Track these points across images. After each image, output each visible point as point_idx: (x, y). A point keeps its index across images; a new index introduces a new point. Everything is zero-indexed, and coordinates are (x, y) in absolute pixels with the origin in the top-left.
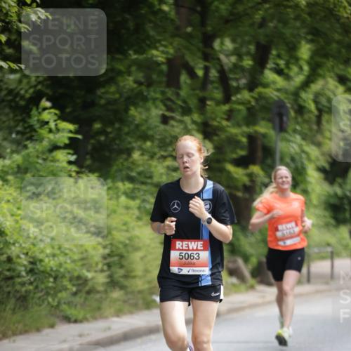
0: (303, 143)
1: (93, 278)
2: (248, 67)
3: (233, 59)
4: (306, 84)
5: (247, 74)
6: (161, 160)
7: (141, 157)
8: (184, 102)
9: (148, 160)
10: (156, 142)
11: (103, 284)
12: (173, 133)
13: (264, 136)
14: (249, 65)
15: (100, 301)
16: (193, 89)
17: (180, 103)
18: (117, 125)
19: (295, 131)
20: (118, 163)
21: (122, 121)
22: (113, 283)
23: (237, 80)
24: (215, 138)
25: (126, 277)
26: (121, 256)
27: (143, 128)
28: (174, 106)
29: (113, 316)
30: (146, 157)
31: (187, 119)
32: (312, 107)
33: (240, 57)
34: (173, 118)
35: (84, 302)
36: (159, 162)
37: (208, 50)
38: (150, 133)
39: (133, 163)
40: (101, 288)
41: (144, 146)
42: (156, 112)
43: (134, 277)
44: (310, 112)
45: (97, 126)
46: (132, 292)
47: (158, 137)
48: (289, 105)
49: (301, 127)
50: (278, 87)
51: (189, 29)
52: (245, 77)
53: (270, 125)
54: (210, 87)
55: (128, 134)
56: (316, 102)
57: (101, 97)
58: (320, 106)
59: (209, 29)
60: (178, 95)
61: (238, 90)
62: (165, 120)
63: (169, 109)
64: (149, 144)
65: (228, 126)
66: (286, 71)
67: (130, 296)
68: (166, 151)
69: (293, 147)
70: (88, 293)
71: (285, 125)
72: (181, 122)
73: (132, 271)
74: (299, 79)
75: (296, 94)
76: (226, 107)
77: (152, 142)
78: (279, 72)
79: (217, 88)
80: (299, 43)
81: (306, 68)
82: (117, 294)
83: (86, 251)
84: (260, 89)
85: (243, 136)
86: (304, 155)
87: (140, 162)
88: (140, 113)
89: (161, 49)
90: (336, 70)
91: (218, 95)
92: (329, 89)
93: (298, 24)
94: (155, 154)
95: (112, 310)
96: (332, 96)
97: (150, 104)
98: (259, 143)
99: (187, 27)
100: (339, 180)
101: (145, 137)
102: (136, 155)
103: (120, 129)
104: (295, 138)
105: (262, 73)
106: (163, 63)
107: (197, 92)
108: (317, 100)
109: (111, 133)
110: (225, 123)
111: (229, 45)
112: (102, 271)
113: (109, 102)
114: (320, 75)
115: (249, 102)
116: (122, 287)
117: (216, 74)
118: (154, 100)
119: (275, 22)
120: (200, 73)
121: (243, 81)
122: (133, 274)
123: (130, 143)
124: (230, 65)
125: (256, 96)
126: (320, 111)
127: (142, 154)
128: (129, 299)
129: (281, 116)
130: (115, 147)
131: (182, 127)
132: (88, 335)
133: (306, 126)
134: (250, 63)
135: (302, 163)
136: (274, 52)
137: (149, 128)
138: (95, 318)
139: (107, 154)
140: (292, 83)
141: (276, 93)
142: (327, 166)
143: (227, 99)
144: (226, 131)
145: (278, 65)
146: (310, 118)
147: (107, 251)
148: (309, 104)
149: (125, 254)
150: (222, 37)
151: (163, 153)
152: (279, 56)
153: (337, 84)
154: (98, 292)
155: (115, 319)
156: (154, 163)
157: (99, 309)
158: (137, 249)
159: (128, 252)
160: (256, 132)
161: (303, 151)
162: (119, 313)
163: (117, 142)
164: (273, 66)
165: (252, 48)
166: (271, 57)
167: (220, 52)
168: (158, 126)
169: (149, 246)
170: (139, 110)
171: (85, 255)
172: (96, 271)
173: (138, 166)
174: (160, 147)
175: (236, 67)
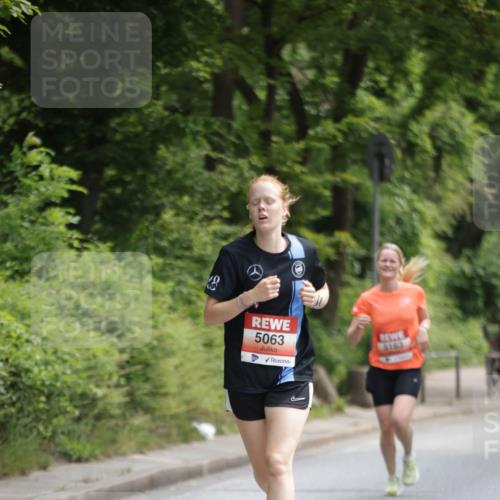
0: (415, 197)
1: (105, 397)
2: (332, 86)
3: (311, 74)
4: (418, 111)
5: (331, 97)
6: (205, 223)
7: (175, 219)
8: (239, 137)
9: (186, 223)
10: (198, 197)
11: (119, 405)
12: (222, 184)
13: (357, 187)
14: (333, 82)
15: (115, 430)
16: (251, 119)
17: (232, 138)
18: (140, 172)
19: (402, 180)
20: (140, 226)
21: (147, 166)
22: (134, 404)
23: (316, 105)
25: (153, 394)
26: (147, 365)
27: (179, 175)
28: (223, 144)
29: (135, 453)
30: (182, 219)
31: (243, 163)
32: (428, 144)
33: (320, 70)
34: (222, 161)
35: (92, 431)
36: (202, 226)
37: (273, 62)
38: (188, 183)
39: (163, 227)
40: (116, 412)
41: (179, 203)
42: (198, 152)
43: (165, 395)
44: (424, 151)
45: (110, 172)
46: (163, 417)
47: (201, 189)
48: (393, 142)
49: (411, 174)
50: (377, 114)
51: (245, 30)
52: (328, 100)
53: (365, 171)
54: (276, 115)
55: (155, 185)
56: (433, 137)
57: (115, 131)
58: (439, 143)
59: (275, 29)
60: (229, 127)
61: (317, 119)
62: (210, 164)
63: (216, 148)
64: (186, 199)
65: (303, 173)
66: (388, 91)
67: (159, 423)
68: (211, 210)
69: (399, 204)
70: (98, 417)
71: (387, 171)
72: (235, 167)
73: (162, 386)
74: (408, 104)
75: (404, 126)
76: (301, 145)
77: (192, 196)
78: (379, 93)
79: (286, 117)
80: (409, 49)
81: (418, 87)
82: (140, 420)
83: (95, 356)
84: (350, 119)
85: (325, 188)
86: (415, 216)
87: (174, 226)
88: (174, 154)
89: (204, 59)
90: (463, 90)
91: (289, 127)
92: (451, 118)
93: (406, 22)
94: (196, 214)
95: (133, 444)
96: (457, 129)
97: (187, 140)
98: (349, 197)
99: (241, 27)
100: (467, 252)
101: (181, 190)
102: (168, 216)
103: (143, 177)
104: (403, 190)
105: (353, 94)
106: (206, 81)
107: (258, 122)
108: (435, 134)
109: (130, 183)
110: (298, 169)
111: (304, 53)
112: (118, 386)
113: (127, 138)
114: (438, 98)
115: (335, 137)
116: (148, 410)
117: (286, 97)
118: (195, 134)
119: (372, 19)
120: (262, 95)
121: (326, 107)
122: (163, 390)
123: (158, 197)
124: (306, 82)
125: (345, 129)
126: (439, 149)
127: (177, 215)
128: (157, 428)
129: (381, 157)
130: (137, 203)
131: (235, 174)
132: (97, 480)
133: (418, 172)
134: (336, 79)
135: (413, 227)
136: (371, 64)
137: (186, 176)
138: (108, 456)
139: (125, 214)
140: (398, 109)
141: (373, 124)
142: (449, 232)
143: (302, 134)
144: (300, 181)
145: (376, 82)
146: (424, 160)
147: (125, 357)
148: (422, 140)
149: (152, 361)
150: (293, 41)
151: (207, 213)
152: (378, 70)
153: (464, 110)
154: (112, 417)
155: (137, 457)
156: (195, 227)
157: (114, 441)
158: (169, 354)
159: (156, 358)
160: (344, 181)
161: (415, 210)
162: (143, 448)
163: (140, 196)
164: (369, 84)
165: (339, 57)
166: (366, 70)
167: (291, 63)
168: (200, 173)
169: (186, 349)
170: (172, 149)
171: (92, 363)
172: (109, 387)
173: (172, 231)
174: (203, 204)
175: (314, 85)
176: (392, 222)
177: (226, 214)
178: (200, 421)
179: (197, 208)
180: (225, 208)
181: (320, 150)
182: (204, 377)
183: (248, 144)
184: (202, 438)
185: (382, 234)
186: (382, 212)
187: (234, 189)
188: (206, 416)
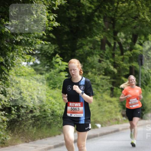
2: (129, 43)
3: (124, 40)
8: (107, 55)
10: (97, 69)
12: (103, 66)
16: (110, 51)
17: (105, 55)
23: (126, 47)
24: (118, 68)
27: (92, 64)
28: (103, 56)
30: (93, 75)
31: (108, 61)
33: (127, 39)
34: (103, 61)
36: (98, 76)
37: (115, 37)
38: (95, 66)
41: (92, 71)
42: (97, 59)
47: (98, 67)
50: (141, 50)
52: (128, 46)
53: (137, 63)
54: (116, 49)
55: (87, 66)
57: (77, 53)
59: (116, 29)
60: (104, 52)
61: (126, 51)
63: (101, 57)
64: (94, 70)
65: (123, 64)
66: (143, 44)
69: (146, 71)
72: (106, 62)
76: (122, 57)
77: (95, 69)
78: (141, 44)
79: (118, 50)
84: (134, 50)
85: (128, 67)
87: (91, 76)
88: (91, 59)
89: (99, 36)
91: (119, 52)
93: (147, 28)
94: (96, 73)
97: (94, 56)
98: (134, 69)
99: (108, 29)
101: (93, 67)
102: (90, 74)
105: (135, 45)
106: (99, 41)
107: (112, 51)
110: (121, 62)
111: (123, 35)
113: (80, 55)
115: (130, 55)
117: (118, 45)
118: (96, 54)
119: (139, 27)
120: (113, 45)
121: (128, 48)
123: (87, 69)
124: (123, 42)
125: (133, 53)
127: (92, 74)
129: (141, 60)
131: (106, 64)
134: (131, 41)
135: (149, 77)
136: (139, 38)
137: (94, 64)
141: (139, 52)
143: (122, 54)
144: (122, 65)
145: (140, 42)
150: (120, 32)
151: (99, 73)
156: (96, 77)
160: (132, 65)
161: (149, 72)
164: (139, 42)
165: (131, 36)
166: (138, 39)
168: (97, 64)
169: (94, 106)
173: (90, 78)
174: (98, 71)
175: (125, 42)
176: (144, 75)
177: (104, 73)
178: (97, 123)
179: (97, 72)
180: (103, 72)
181: (126, 58)
182: (98, 113)
183: (109, 56)
184: (98, 128)
185: (141, 78)
186: (141, 73)
187: (106, 67)
188: (99, 122)
